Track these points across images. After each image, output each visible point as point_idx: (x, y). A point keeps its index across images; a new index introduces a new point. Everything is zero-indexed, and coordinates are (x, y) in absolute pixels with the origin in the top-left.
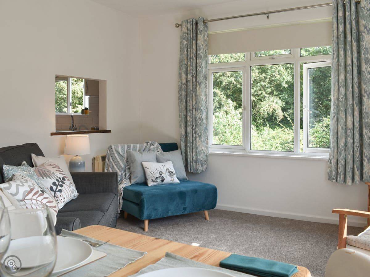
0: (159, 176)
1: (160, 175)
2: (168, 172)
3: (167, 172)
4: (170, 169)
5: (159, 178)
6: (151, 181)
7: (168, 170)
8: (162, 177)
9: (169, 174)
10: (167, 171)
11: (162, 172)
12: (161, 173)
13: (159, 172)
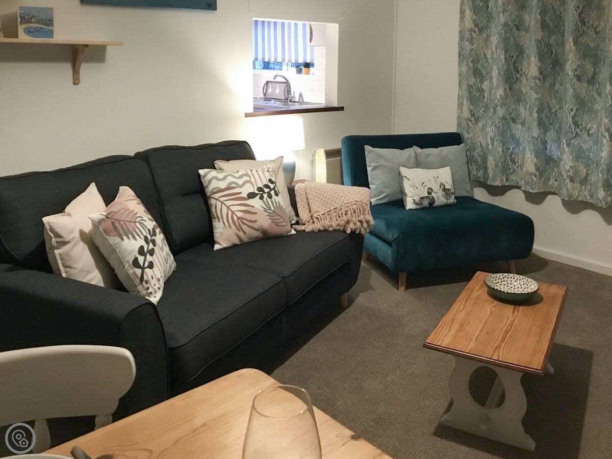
0: (427, 195)
1: (429, 193)
2: (443, 189)
3: (441, 189)
4: (446, 184)
5: (425, 199)
6: (413, 201)
7: (443, 187)
8: (431, 198)
9: (444, 193)
10: (440, 187)
11: (432, 189)
12: (430, 191)
13: (426, 188)
